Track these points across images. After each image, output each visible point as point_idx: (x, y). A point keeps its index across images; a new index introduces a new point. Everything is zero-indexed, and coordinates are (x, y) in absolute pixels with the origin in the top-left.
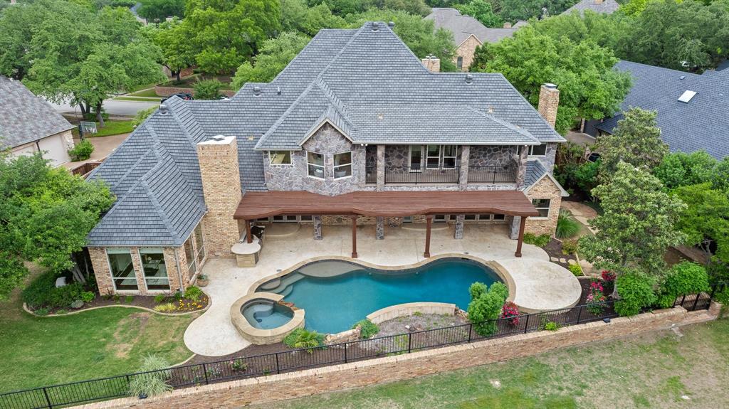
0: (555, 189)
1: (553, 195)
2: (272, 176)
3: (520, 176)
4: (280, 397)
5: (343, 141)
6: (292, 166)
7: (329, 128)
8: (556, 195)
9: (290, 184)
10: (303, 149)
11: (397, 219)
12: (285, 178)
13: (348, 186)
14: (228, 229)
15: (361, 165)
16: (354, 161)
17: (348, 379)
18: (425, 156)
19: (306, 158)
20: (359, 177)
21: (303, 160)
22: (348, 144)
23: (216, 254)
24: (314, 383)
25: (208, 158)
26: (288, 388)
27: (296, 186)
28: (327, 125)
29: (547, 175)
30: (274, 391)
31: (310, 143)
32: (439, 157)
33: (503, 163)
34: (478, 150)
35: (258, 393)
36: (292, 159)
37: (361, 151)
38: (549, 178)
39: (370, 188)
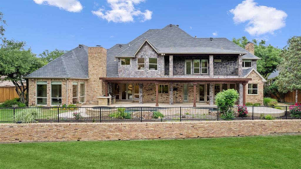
0: (259, 78)
1: (258, 81)
2: (121, 70)
3: (240, 71)
4: (99, 138)
5: (153, 53)
6: (130, 66)
7: (147, 45)
8: (260, 82)
9: (129, 74)
10: (136, 57)
11: (180, 99)
12: (127, 72)
13: (156, 75)
14: (97, 89)
15: (162, 66)
16: (159, 63)
17: (142, 131)
18: (193, 67)
19: (137, 62)
20: (161, 72)
21: (135, 63)
22: (156, 55)
23: (90, 102)
24: (120, 130)
25: (92, 53)
26: (104, 131)
27: (132, 76)
28: (146, 43)
29: (253, 70)
30: (96, 132)
31: (139, 54)
32: (200, 68)
33: (231, 71)
34: (218, 64)
35: (86, 132)
36: (131, 63)
37: (162, 59)
38: (255, 72)
39: (166, 77)
